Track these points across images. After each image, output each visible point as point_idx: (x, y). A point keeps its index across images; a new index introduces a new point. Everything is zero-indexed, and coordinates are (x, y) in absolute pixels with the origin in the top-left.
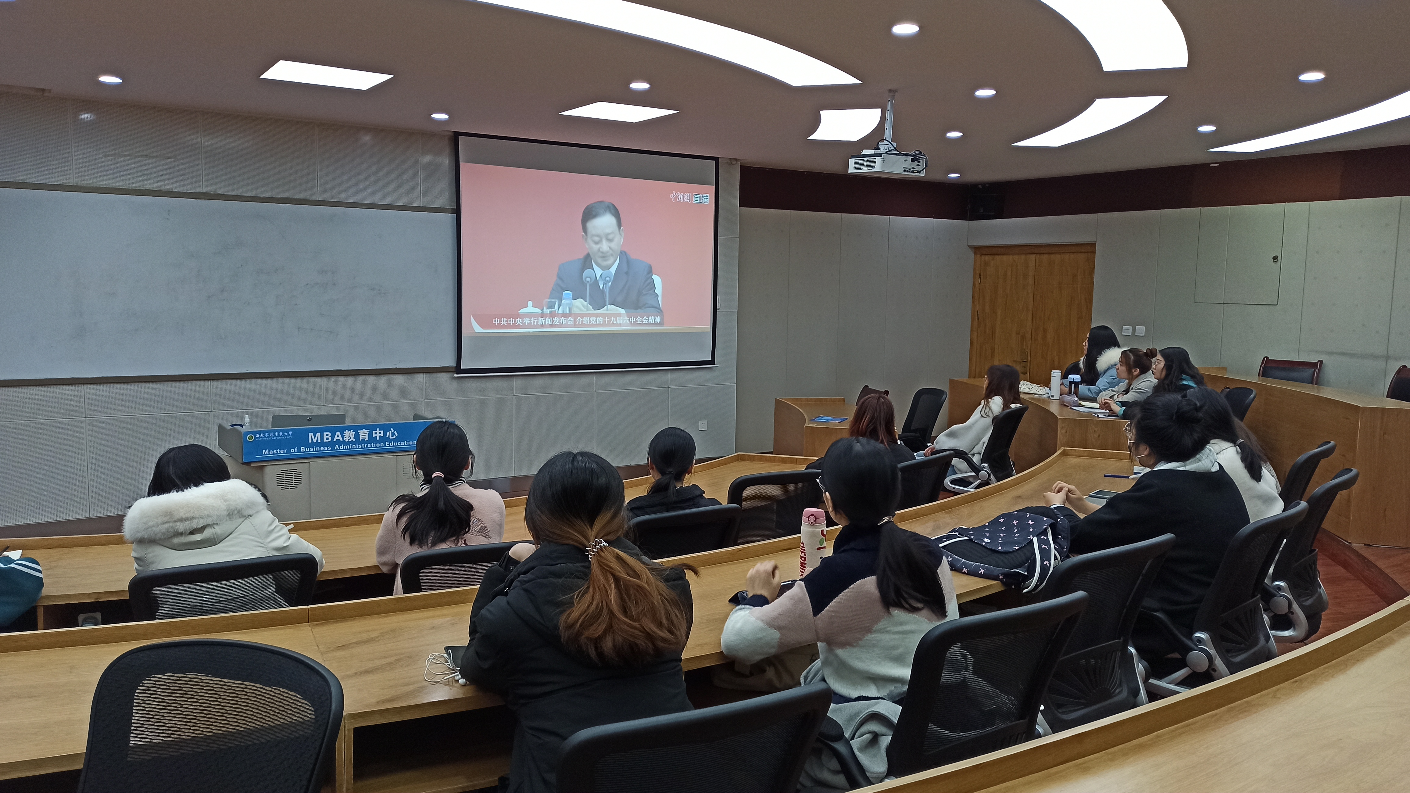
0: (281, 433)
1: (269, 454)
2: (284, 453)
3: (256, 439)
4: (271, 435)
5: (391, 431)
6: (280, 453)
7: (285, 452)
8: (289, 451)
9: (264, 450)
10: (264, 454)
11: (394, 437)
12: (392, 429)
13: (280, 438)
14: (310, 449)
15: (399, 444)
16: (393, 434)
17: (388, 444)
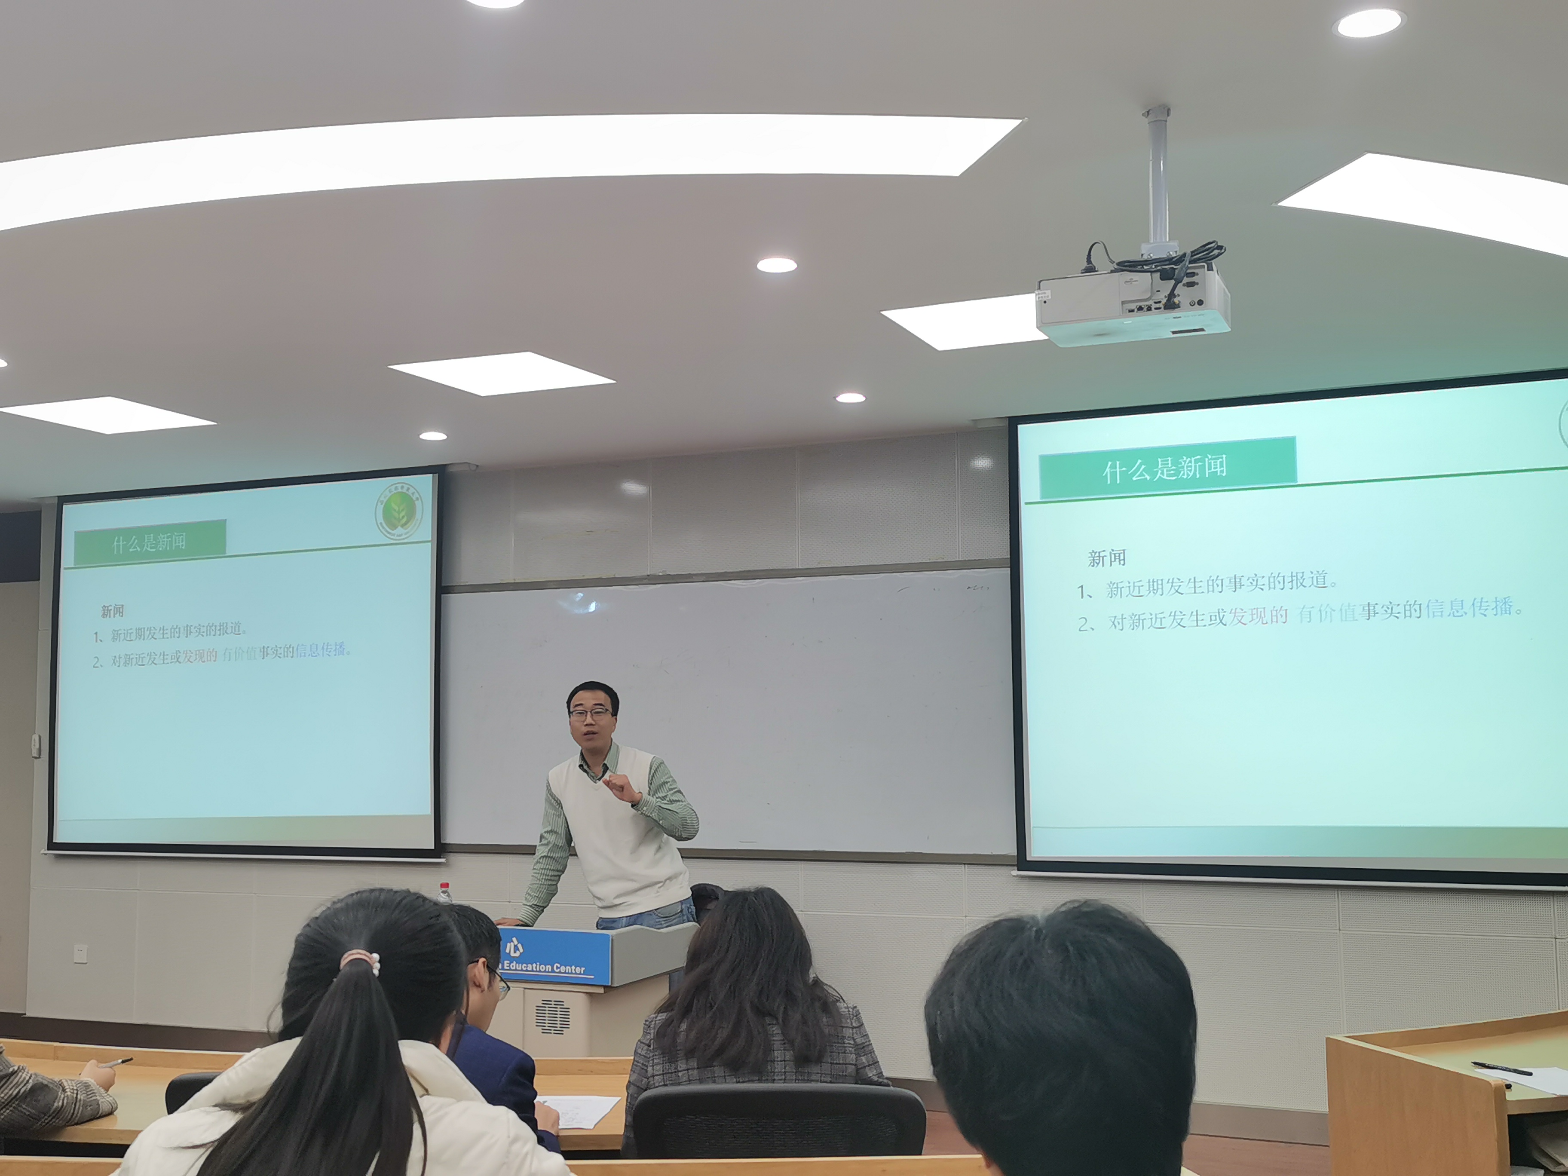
5: (513, 942)
11: (517, 954)
12: (514, 939)
15: (525, 967)
16: (516, 948)
17: (508, 965)
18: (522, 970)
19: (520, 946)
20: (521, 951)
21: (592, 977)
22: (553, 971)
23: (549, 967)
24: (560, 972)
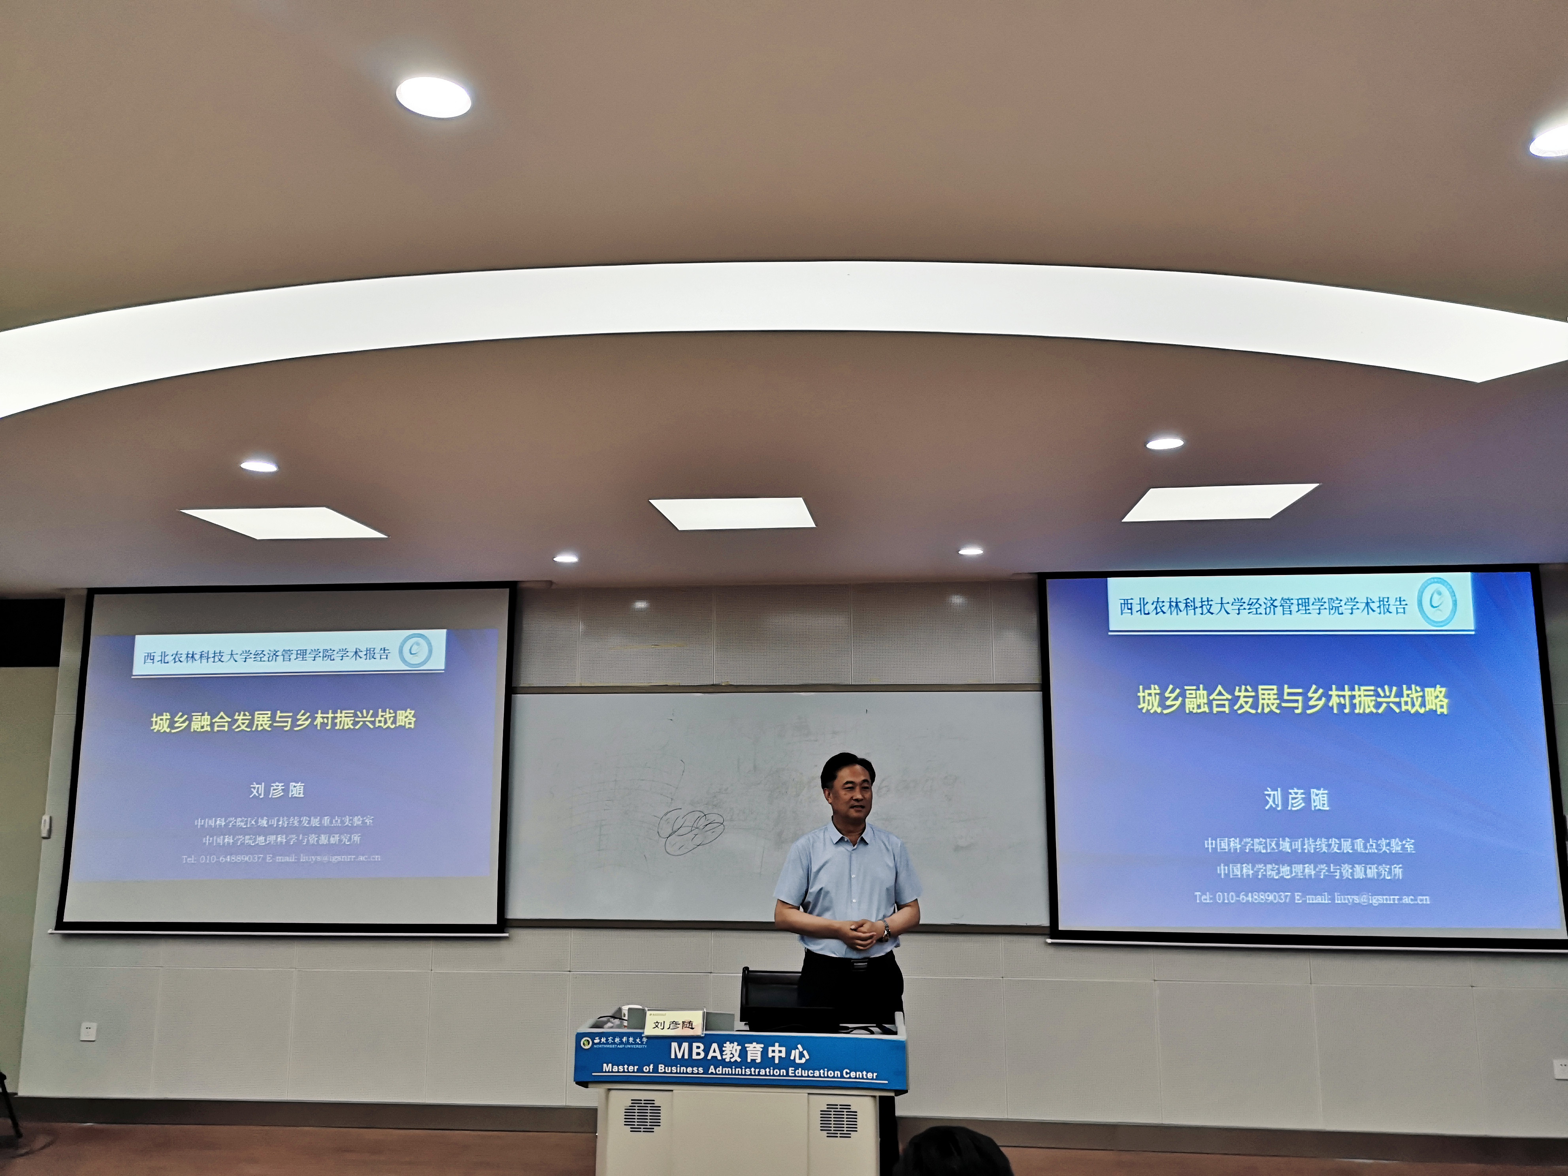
0: (631, 1039)
1: (612, 1072)
2: (633, 1072)
3: (595, 1046)
4: (617, 1040)
5: (798, 1049)
6: (629, 1072)
7: (636, 1071)
8: (640, 1070)
9: (605, 1065)
10: (604, 1070)
11: (803, 1061)
12: (799, 1046)
13: (629, 1046)
14: (671, 1070)
15: (811, 1073)
16: (801, 1055)
17: (793, 1072)
18: (808, 1076)
19: (805, 1052)
20: (807, 1057)
21: (884, 1082)
22: (842, 1077)
23: (838, 1073)
24: (850, 1078)
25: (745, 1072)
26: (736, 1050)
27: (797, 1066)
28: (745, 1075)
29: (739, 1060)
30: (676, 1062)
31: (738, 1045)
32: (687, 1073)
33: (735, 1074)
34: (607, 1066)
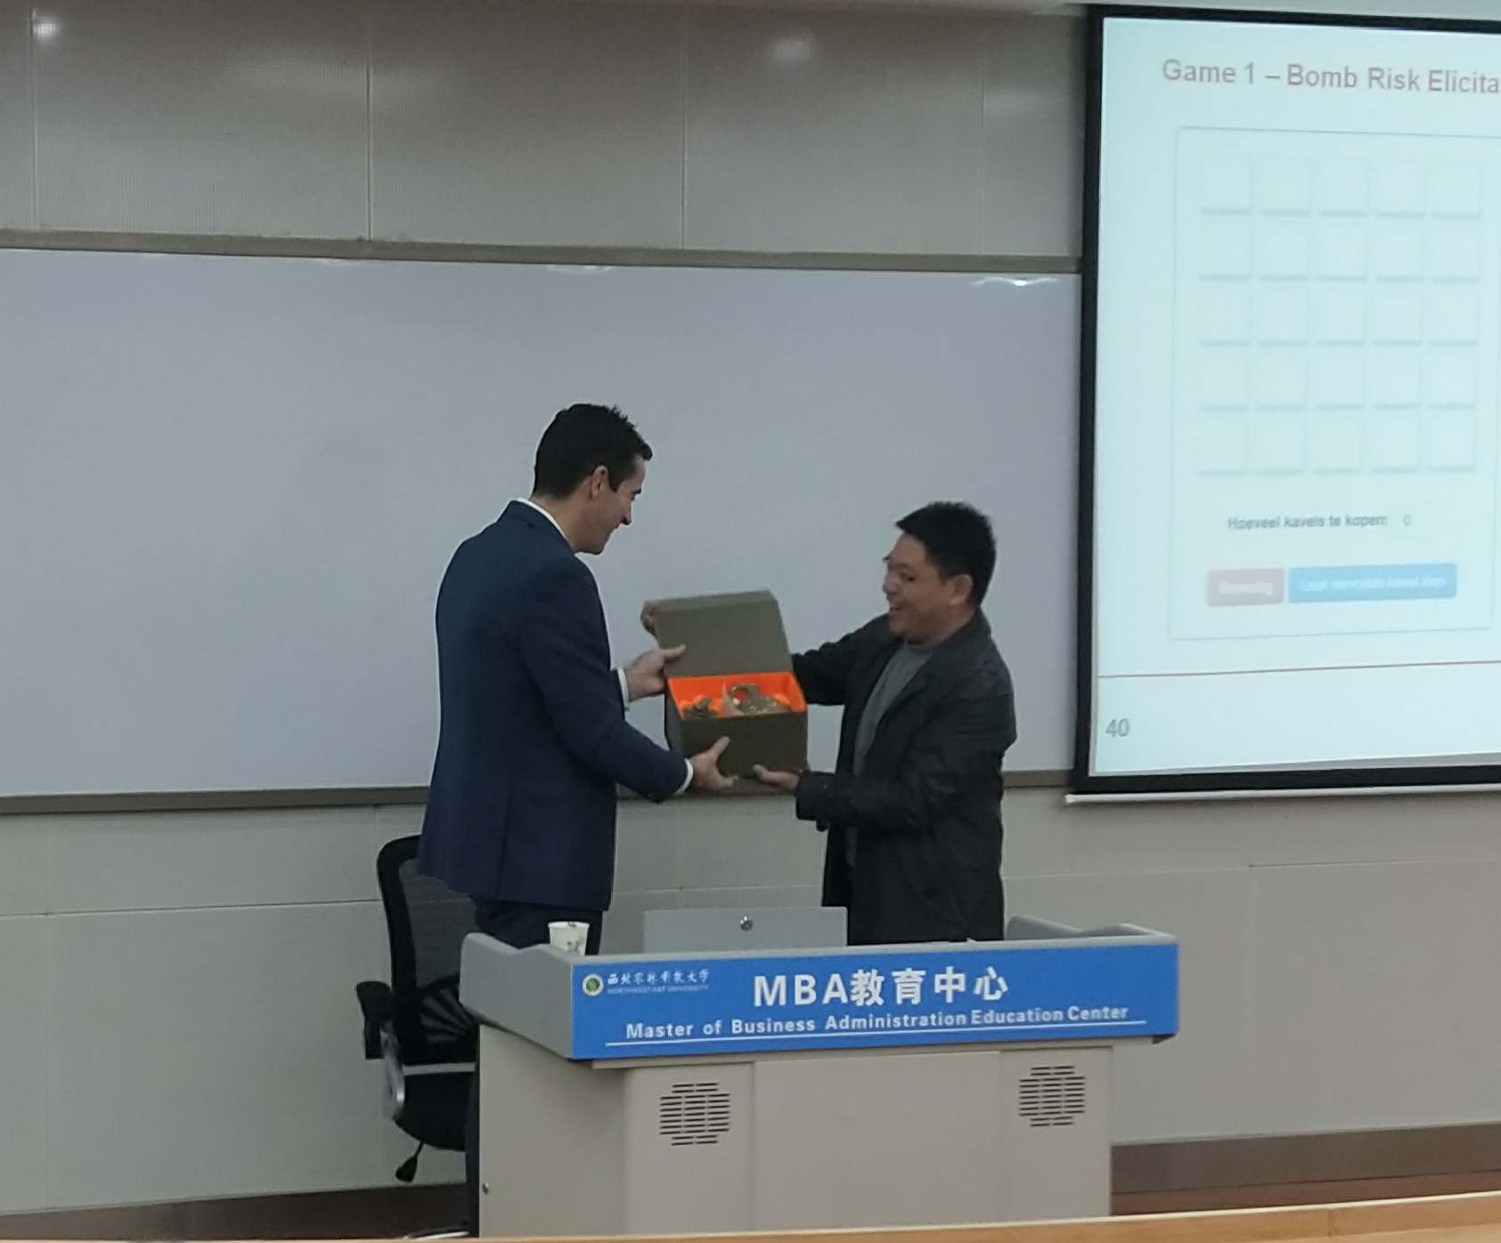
0: (678, 975)
1: (644, 1039)
2: (685, 1037)
3: (610, 991)
4: (651, 978)
5: (987, 974)
6: (675, 1037)
7: (689, 1033)
8: (697, 1032)
9: (630, 1027)
10: (628, 1037)
11: (997, 996)
12: (991, 970)
13: (674, 989)
14: (756, 1028)
15: (1012, 1017)
16: (994, 987)
17: (978, 1017)
18: (1006, 1024)
19: (1001, 981)
20: (1005, 988)
21: (1143, 1022)
22: (1066, 1020)
23: (1058, 1014)
24: (1080, 1021)
25: (892, 1022)
26: (876, 983)
27: (986, 1006)
28: (893, 1029)
29: (880, 1002)
30: (765, 1013)
31: (878, 975)
32: (785, 1032)
33: (874, 1029)
34: (634, 1029)
